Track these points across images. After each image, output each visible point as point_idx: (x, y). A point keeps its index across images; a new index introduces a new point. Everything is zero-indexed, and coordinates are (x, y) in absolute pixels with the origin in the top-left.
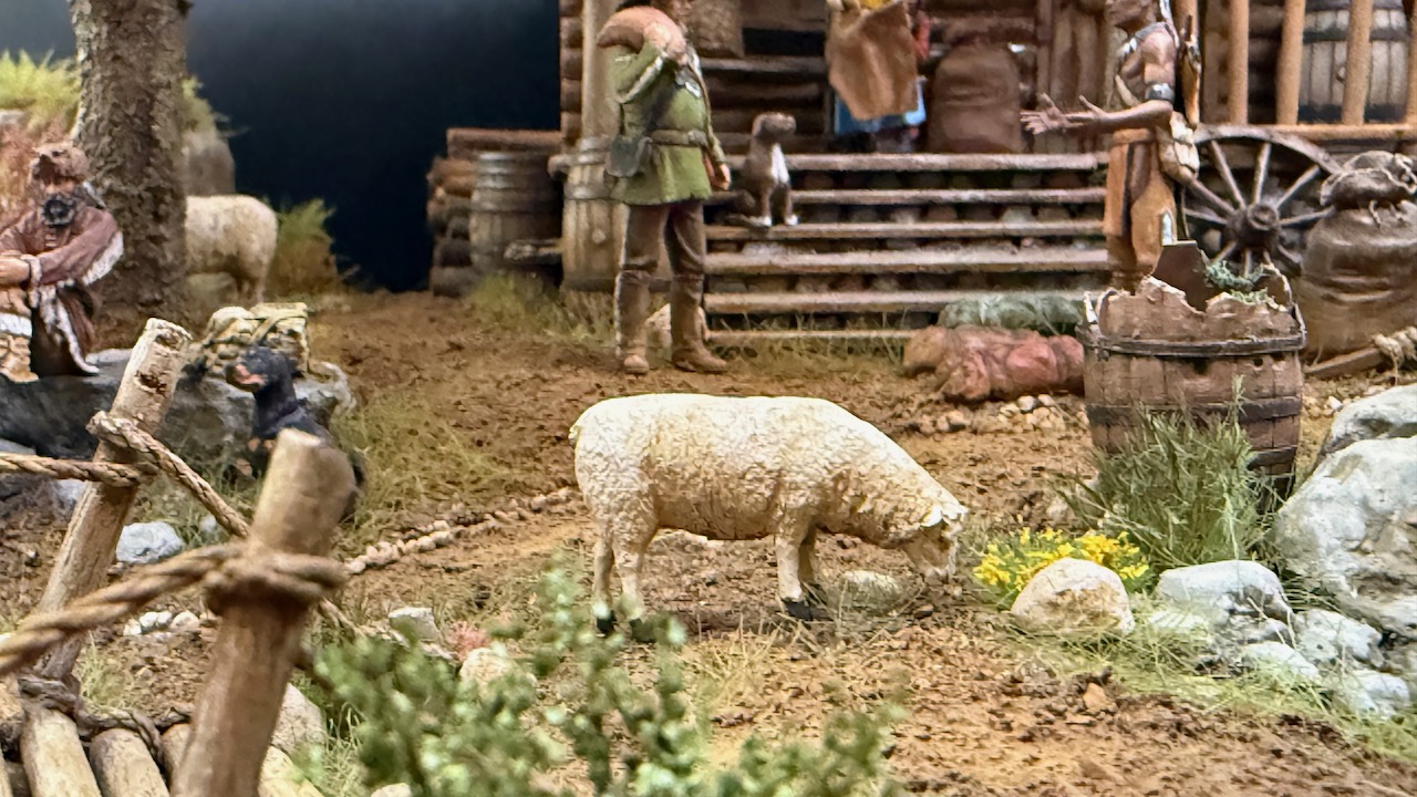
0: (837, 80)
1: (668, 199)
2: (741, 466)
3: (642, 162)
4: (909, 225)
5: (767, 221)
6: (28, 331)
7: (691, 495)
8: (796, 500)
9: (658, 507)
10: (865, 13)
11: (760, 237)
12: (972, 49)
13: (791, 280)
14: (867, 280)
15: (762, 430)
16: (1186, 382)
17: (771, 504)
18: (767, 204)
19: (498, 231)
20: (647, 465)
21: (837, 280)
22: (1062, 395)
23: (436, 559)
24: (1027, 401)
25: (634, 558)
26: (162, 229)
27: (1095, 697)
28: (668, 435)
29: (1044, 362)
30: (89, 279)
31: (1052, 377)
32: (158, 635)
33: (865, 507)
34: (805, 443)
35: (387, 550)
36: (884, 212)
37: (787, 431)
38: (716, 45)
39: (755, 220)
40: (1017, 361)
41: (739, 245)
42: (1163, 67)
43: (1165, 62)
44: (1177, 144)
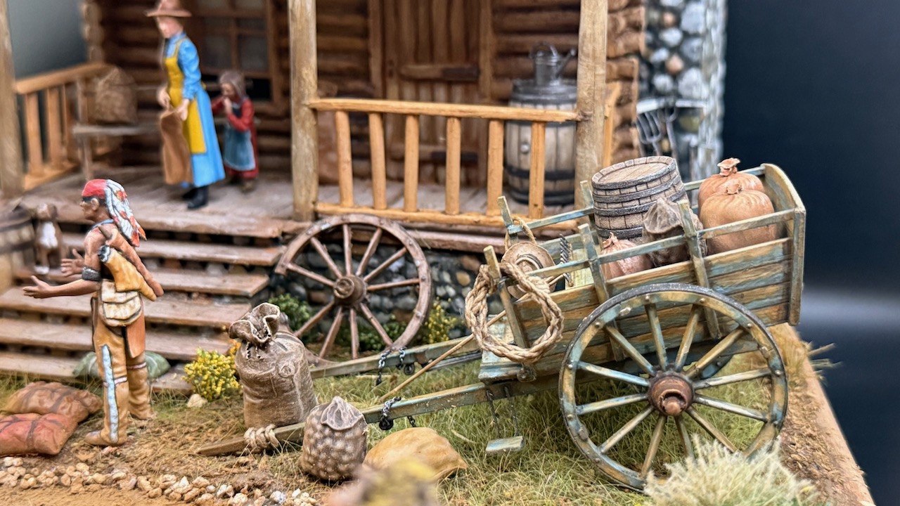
5: (45, 270)
18: (45, 259)
21: (69, 317)
24: (8, 461)
29: (19, 437)
31: (24, 447)
42: (90, 257)
43: (91, 253)
44: (105, 305)
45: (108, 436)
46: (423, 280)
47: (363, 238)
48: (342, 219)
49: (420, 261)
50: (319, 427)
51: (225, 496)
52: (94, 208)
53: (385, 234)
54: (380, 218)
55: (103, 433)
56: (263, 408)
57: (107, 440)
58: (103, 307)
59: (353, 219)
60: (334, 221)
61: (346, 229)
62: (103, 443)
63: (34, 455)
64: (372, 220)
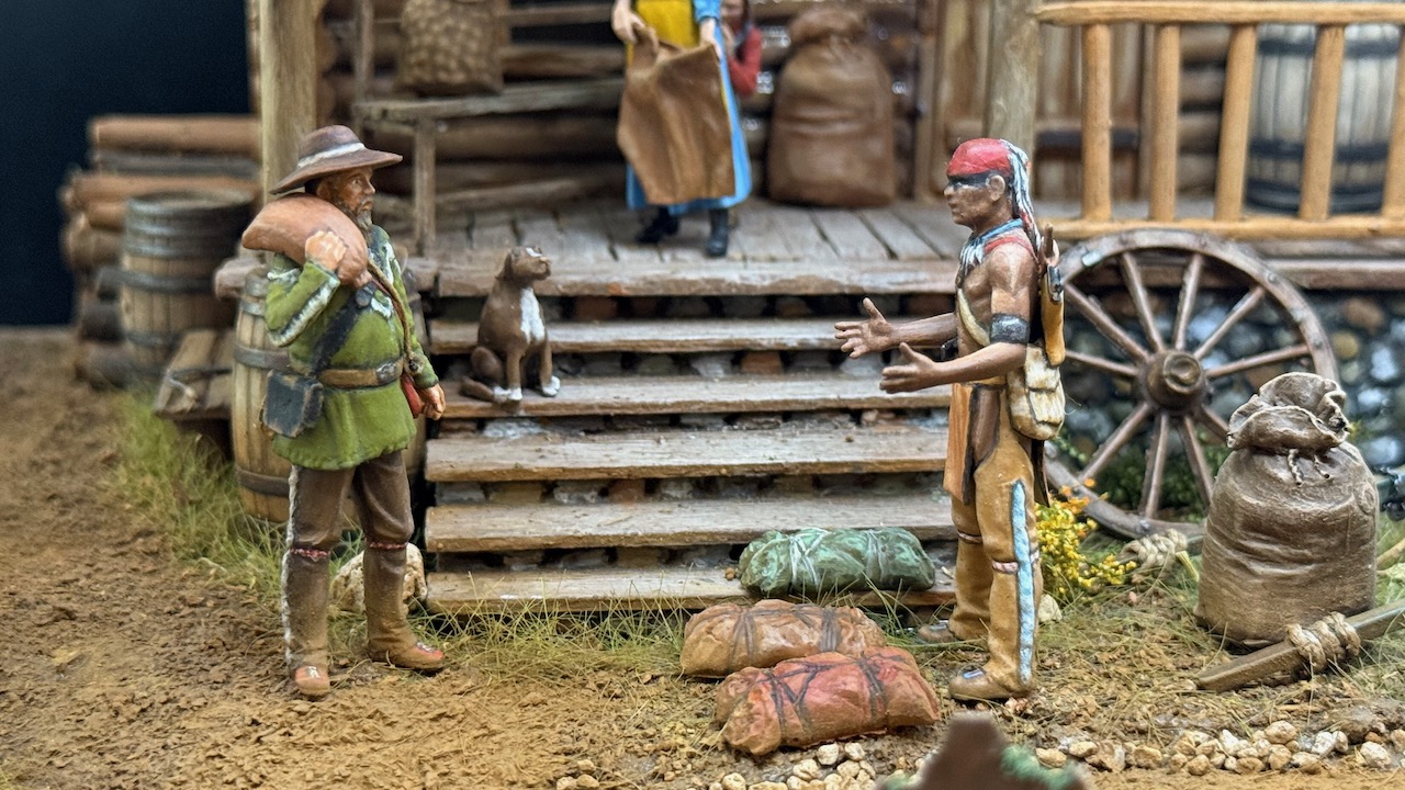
1: (350, 463)
3: (311, 415)
5: (516, 392)
10: (664, 57)
11: (509, 412)
12: (826, 54)
13: (547, 488)
14: (650, 486)
18: (516, 370)
19: (159, 317)
21: (610, 487)
22: (876, 738)
24: (830, 752)
31: (864, 717)
36: (682, 363)
39: (499, 392)
40: (818, 697)
41: (480, 424)
42: (1014, 294)
43: (1016, 287)
44: (1033, 394)
46: (1318, 347)
47: (1169, 280)
48: (1123, 242)
49: (1301, 310)
51: (1337, 753)
52: (994, 198)
53: (1214, 266)
54: (1198, 234)
55: (999, 671)
56: (1311, 582)
57: (1012, 684)
58: (1029, 401)
59: (1145, 240)
60: (1107, 250)
61: (1131, 264)
62: (1003, 693)
63: (880, 733)
64: (1182, 240)
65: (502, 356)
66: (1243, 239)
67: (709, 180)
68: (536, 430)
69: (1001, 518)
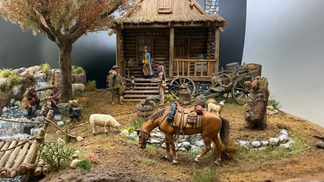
0: (143, 70)
1: (115, 88)
2: (101, 121)
4: (148, 87)
5: (132, 87)
6: (51, 103)
7: (98, 123)
8: (106, 124)
9: (96, 124)
10: (145, 64)
11: (131, 89)
13: (133, 94)
14: (141, 94)
15: (103, 118)
16: (142, 113)
17: (104, 124)
18: (132, 85)
20: (94, 120)
21: (138, 94)
23: (85, 125)
25: (94, 128)
26: (69, 90)
27: (120, 142)
28: (96, 118)
30: (57, 98)
32: (59, 133)
33: (111, 125)
34: (106, 119)
35: (82, 124)
36: (145, 86)
37: (105, 118)
38: (132, 66)
39: (131, 87)
41: (129, 90)
45: (162, 104)
46: (194, 85)
47: (183, 80)
50: (200, 98)
55: (161, 104)
56: (186, 99)
58: (163, 84)
60: (178, 78)
61: (180, 79)
64: (184, 77)
65: (131, 85)
66: (189, 78)
67: (149, 73)
68: (133, 90)
69: (161, 93)
